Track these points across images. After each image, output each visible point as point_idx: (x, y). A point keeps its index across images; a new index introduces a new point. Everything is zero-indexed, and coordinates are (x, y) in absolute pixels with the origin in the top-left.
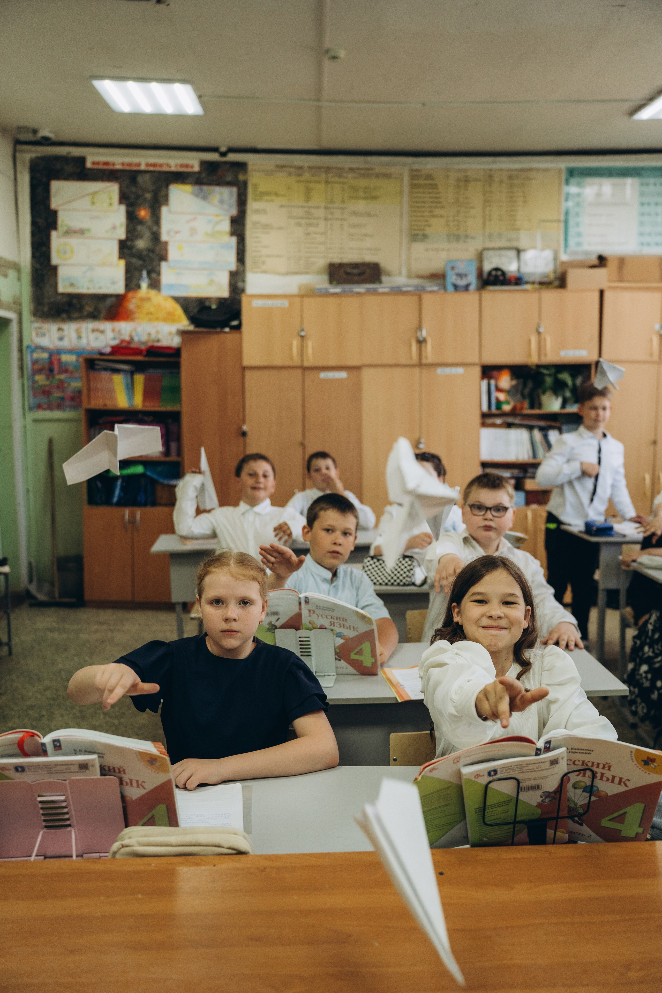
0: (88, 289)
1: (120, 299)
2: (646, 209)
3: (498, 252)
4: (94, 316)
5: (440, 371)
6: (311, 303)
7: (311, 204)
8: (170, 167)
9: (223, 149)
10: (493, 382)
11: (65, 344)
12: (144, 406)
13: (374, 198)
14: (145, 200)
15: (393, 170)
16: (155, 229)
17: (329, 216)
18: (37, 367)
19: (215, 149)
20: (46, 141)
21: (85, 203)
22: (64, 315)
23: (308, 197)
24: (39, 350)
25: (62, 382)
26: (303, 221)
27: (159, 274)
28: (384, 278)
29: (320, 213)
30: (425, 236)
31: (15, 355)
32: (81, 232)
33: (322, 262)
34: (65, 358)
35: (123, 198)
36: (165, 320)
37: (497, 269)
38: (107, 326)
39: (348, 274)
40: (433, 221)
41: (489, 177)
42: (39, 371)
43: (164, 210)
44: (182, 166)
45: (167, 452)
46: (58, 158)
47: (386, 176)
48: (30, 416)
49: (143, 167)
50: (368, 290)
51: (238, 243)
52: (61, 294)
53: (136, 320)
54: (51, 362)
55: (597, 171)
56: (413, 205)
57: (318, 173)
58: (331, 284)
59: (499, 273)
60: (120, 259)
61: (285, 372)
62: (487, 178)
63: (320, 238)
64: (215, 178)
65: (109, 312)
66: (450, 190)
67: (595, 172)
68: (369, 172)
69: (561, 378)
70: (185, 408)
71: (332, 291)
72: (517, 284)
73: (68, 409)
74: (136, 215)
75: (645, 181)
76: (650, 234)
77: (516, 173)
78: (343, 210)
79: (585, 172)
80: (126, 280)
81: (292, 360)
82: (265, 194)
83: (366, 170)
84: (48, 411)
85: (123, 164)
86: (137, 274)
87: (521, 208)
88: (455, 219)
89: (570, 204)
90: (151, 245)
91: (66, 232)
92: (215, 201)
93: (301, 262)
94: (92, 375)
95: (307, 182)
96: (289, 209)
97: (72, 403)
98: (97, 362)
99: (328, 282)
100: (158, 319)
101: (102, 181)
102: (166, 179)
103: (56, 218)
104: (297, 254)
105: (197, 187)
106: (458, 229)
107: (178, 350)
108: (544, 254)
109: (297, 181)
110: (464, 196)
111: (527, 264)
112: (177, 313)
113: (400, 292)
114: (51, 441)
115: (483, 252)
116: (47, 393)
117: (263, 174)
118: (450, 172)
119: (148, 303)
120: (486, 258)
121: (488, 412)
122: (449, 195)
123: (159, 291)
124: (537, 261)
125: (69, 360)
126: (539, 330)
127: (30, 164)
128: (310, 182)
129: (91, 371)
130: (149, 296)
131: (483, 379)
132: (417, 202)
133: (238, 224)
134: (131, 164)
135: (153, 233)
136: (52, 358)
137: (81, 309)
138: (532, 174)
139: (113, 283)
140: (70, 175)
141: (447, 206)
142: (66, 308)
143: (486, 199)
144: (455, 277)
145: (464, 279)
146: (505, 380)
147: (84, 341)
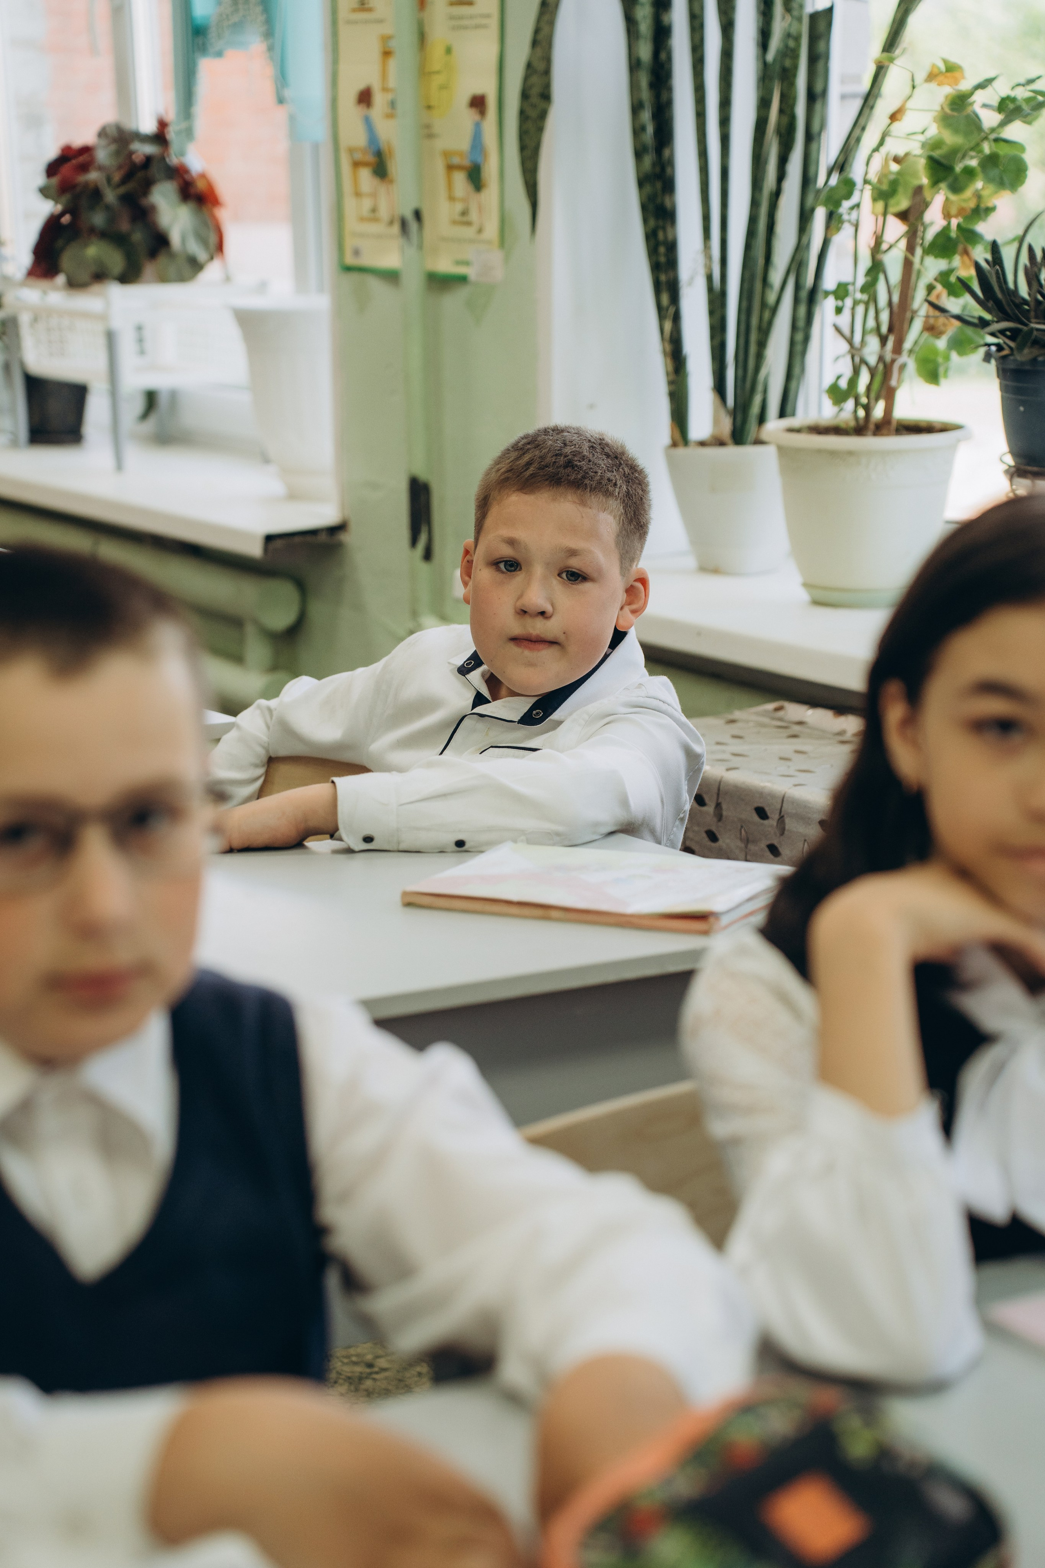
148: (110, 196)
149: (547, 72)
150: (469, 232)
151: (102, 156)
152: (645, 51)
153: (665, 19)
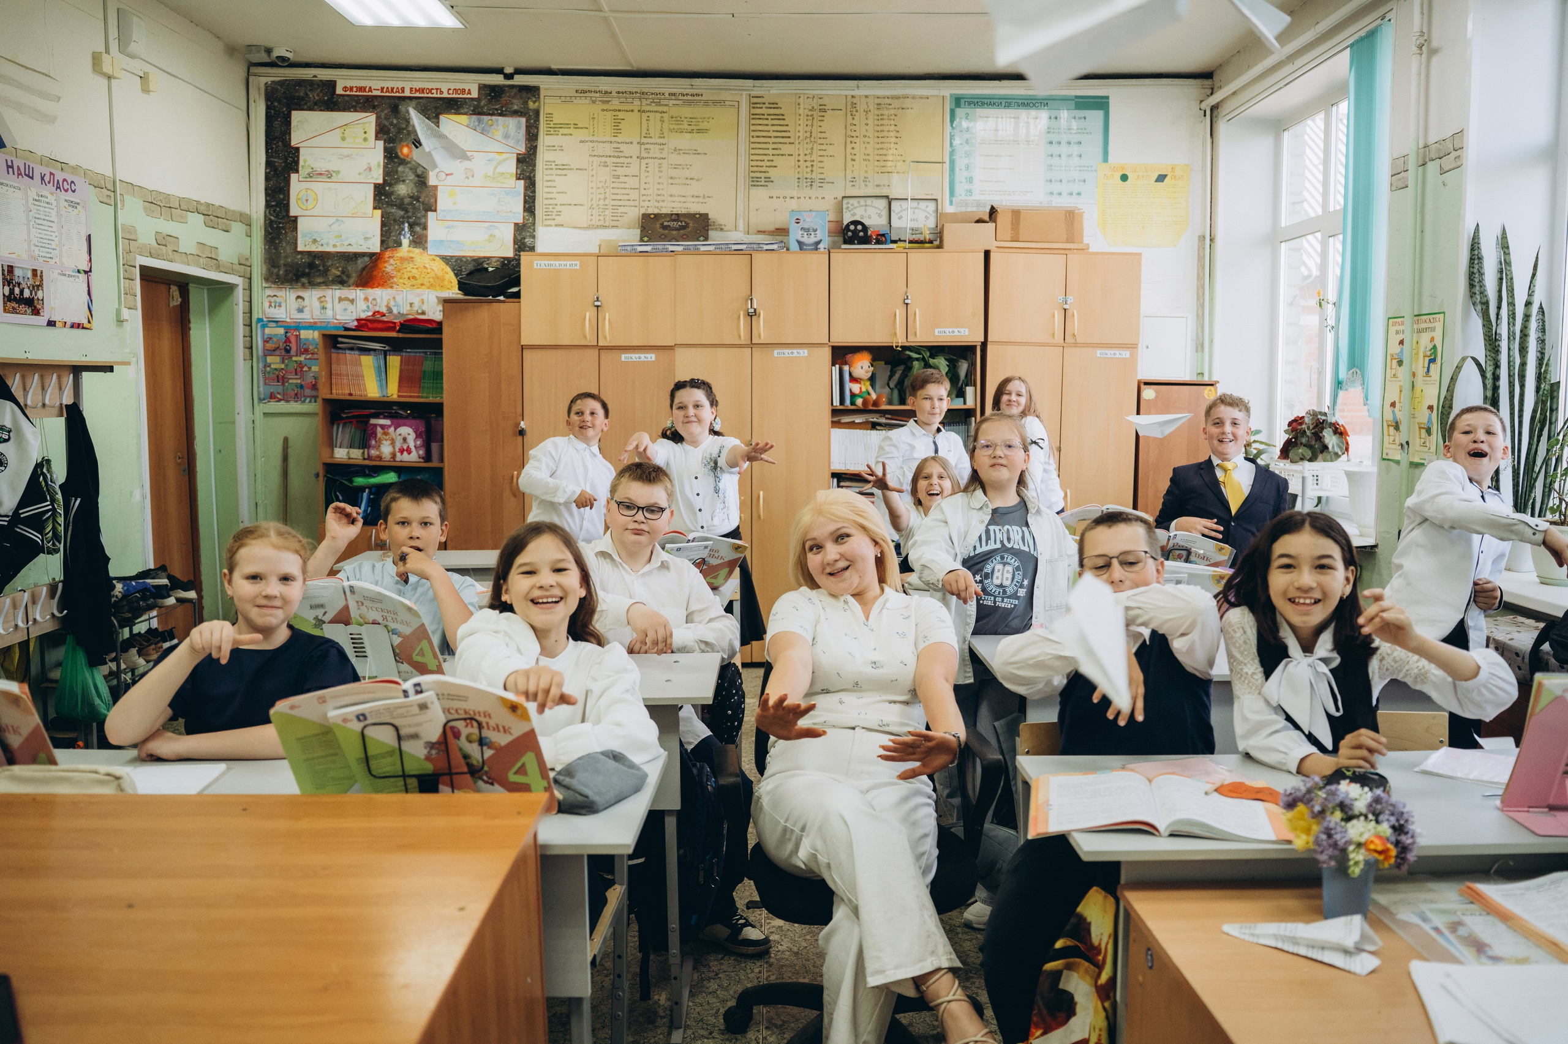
0: (334, 246)
1: (375, 259)
2: (1054, 148)
3: (862, 201)
4: (341, 282)
5: (776, 352)
6: (609, 265)
7: (618, 139)
8: (442, 92)
9: (509, 70)
10: (846, 368)
11: (306, 317)
12: (399, 396)
13: (702, 131)
14: (409, 133)
15: (725, 96)
16: (421, 170)
17: (644, 154)
18: (269, 345)
19: (499, 71)
20: (283, 62)
21: (334, 138)
22: (304, 280)
23: (617, 130)
24: (274, 325)
25: (301, 365)
26: (610, 161)
27: (425, 228)
28: (711, 233)
29: (633, 150)
30: (768, 180)
31: (240, 330)
32: (329, 174)
33: (634, 214)
34: (305, 334)
35: (382, 132)
36: (431, 286)
37: (856, 223)
38: (359, 293)
39: (664, 227)
40: (778, 160)
41: (852, 106)
42: (272, 352)
44: (456, 91)
45: (428, 457)
46: (301, 83)
47: (716, 103)
48: (261, 409)
49: (407, 93)
50: (687, 248)
51: (526, 188)
52: (302, 253)
53: (395, 286)
54: (288, 340)
55: (992, 101)
56: (752, 140)
57: (630, 100)
58: (642, 240)
59: (859, 227)
60: (375, 208)
61: (575, 353)
62: (849, 107)
63: (632, 182)
64: (497, 107)
65: (360, 276)
66: (801, 122)
67: (989, 101)
68: (696, 98)
69: (934, 363)
70: (448, 398)
71: (640, 249)
72: (878, 242)
73: (308, 400)
74: (396, 154)
75: (1054, 113)
76: (1061, 181)
77: (887, 101)
78: (662, 147)
79: (976, 101)
80: (382, 235)
81: (585, 337)
82: (562, 126)
83: (693, 95)
84: (282, 403)
85: (382, 89)
86: (397, 227)
87: (892, 145)
88: (808, 158)
89: (957, 142)
90: (415, 191)
91: (309, 175)
92: (498, 135)
93: (607, 212)
94: (334, 356)
95: (615, 110)
96: (592, 144)
97: (313, 393)
98: (340, 339)
99: (639, 238)
100: (422, 285)
101: (356, 111)
102: (436, 108)
103: (298, 157)
104: (602, 202)
105: (474, 117)
106: (812, 171)
107: (440, 324)
108: (923, 204)
109: (603, 110)
110: (820, 129)
111: (900, 218)
112: (447, 277)
113: (726, 250)
114: (286, 440)
115: (845, 201)
116: (281, 379)
117: (559, 101)
118: (802, 99)
119: (411, 265)
120: (848, 208)
121: (842, 407)
122: (801, 128)
123: (425, 248)
124: (914, 213)
125: (311, 337)
126: (906, 301)
127: (266, 90)
128: (619, 111)
129: (333, 350)
130: (411, 255)
131: (833, 364)
132: (757, 137)
133: (526, 164)
134: (392, 89)
135: (418, 176)
136: (288, 335)
137: (326, 271)
138: (907, 103)
139: (366, 239)
140: (316, 104)
141: (797, 142)
142: (307, 270)
143: (849, 133)
144: (801, 232)
145: (813, 235)
146: (862, 366)
147: (329, 313)
148: (1308, 433)
149: (1452, 400)
150: (1426, 449)
151: (1307, 420)
152: (1489, 394)
153: (1497, 384)
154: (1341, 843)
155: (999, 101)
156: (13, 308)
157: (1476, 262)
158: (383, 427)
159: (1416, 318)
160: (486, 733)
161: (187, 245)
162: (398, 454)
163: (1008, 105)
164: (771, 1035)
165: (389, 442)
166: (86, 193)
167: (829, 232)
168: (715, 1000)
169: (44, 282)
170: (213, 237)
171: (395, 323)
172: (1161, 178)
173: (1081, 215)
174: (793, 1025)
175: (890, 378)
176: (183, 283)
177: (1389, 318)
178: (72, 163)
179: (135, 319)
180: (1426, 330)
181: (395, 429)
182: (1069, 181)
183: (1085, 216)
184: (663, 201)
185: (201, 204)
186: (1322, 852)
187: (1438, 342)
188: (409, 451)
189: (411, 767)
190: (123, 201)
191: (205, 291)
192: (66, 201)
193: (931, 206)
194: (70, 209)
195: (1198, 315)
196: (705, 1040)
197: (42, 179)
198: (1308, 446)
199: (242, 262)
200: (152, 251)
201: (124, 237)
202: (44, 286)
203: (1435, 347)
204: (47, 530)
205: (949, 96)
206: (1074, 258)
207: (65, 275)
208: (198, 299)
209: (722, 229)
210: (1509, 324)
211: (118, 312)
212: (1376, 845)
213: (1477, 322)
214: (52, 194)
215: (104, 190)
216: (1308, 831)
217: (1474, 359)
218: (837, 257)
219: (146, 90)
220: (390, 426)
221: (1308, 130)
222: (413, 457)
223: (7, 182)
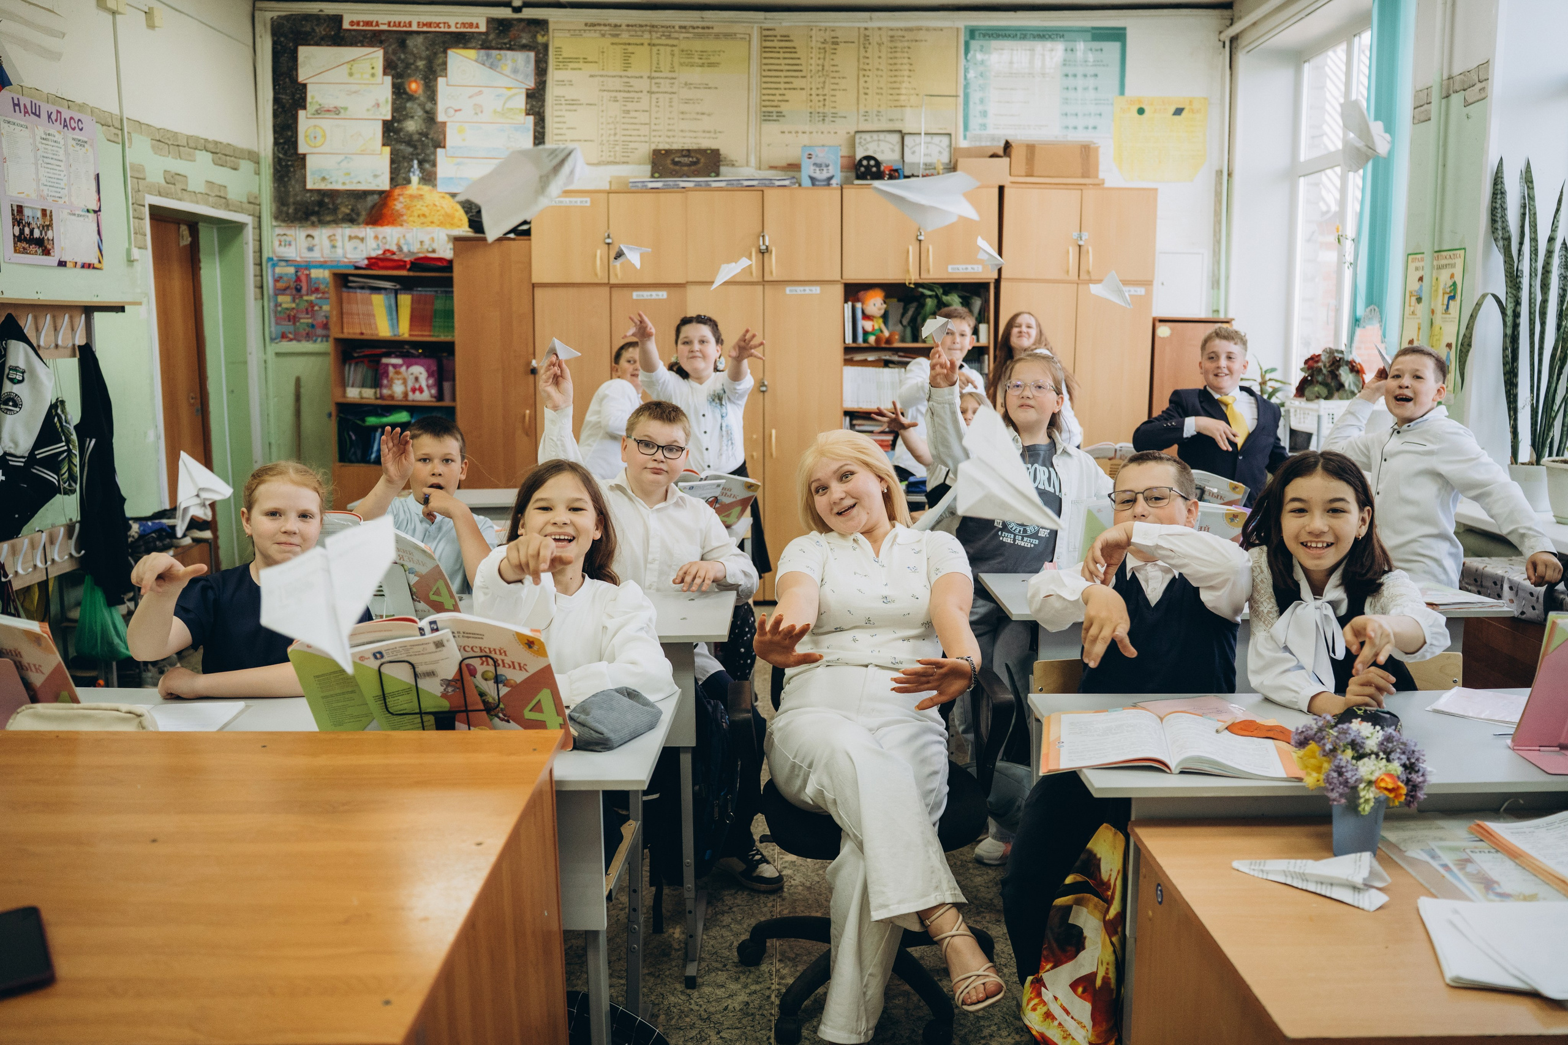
0: (344, 184)
1: (384, 197)
2: (1071, 82)
3: (875, 136)
4: (351, 219)
5: (788, 290)
6: (620, 202)
7: (628, 74)
8: (449, 27)
9: (517, 3)
10: (859, 305)
11: (316, 256)
12: (410, 335)
13: (711, 65)
14: (417, 67)
15: (737, 28)
16: (429, 106)
17: (654, 89)
18: (280, 285)
19: (507, 4)
21: (341, 74)
22: (314, 219)
23: (627, 65)
24: (283, 263)
25: (312, 304)
26: (620, 95)
27: (434, 165)
28: (723, 169)
29: (644, 84)
30: (780, 114)
31: (251, 269)
32: (337, 111)
33: (644, 150)
34: (315, 273)
35: (389, 67)
36: (441, 224)
37: (869, 158)
38: (369, 232)
39: (675, 163)
40: (790, 95)
41: (865, 39)
42: (283, 291)
43: (441, 81)
44: (464, 25)
45: (440, 397)
46: (307, 17)
47: (728, 36)
48: (273, 348)
49: (414, 28)
50: (698, 184)
51: (536, 124)
52: (311, 191)
53: (405, 224)
54: (298, 279)
55: (1007, 33)
56: (764, 74)
57: (640, 33)
58: (652, 176)
59: (872, 163)
60: (384, 145)
61: (586, 291)
62: (862, 39)
63: (643, 118)
64: (506, 41)
65: (370, 214)
66: (813, 55)
67: (1003, 33)
68: (706, 31)
69: (947, 301)
70: (459, 336)
71: (651, 185)
72: (891, 177)
73: (319, 339)
74: (405, 89)
75: (1070, 45)
76: (1077, 115)
77: (900, 33)
78: (673, 81)
79: (990, 32)
80: (391, 173)
81: (596, 275)
82: (572, 60)
83: (703, 28)
84: (294, 342)
85: (389, 23)
86: (406, 164)
87: (906, 79)
88: (820, 92)
89: (971, 74)
90: (423, 127)
91: (317, 112)
92: (507, 70)
93: (617, 148)
94: (345, 295)
95: (625, 44)
96: (602, 79)
97: (324, 332)
98: (351, 278)
99: (649, 174)
100: (432, 222)
101: (363, 46)
102: (444, 42)
103: (305, 93)
104: (612, 138)
105: (483, 52)
106: (824, 105)
107: (450, 262)
108: (937, 139)
109: (613, 44)
110: (832, 63)
111: (913, 153)
112: (457, 214)
113: (737, 186)
114: (298, 380)
115: (858, 136)
116: (293, 319)
117: (568, 35)
118: (814, 32)
119: (421, 203)
120: (860, 143)
121: (854, 345)
122: (812, 62)
123: (435, 186)
124: (927, 148)
125: (321, 276)
126: (920, 238)
127: (272, 25)
128: (629, 44)
129: (344, 289)
130: (421, 192)
131: (846, 301)
132: (769, 70)
133: (536, 99)
134: (400, 23)
135: (427, 112)
136: (299, 274)
137: (335, 210)
138: (921, 35)
139: (376, 176)
140: (322, 39)
141: (809, 75)
142: (316, 209)
143: (861, 66)
144: (812, 168)
145: (825, 171)
146: (875, 303)
147: (339, 252)
148: (1325, 371)
149: (1471, 338)
151: (1323, 358)
152: (1509, 331)
153: (1518, 321)
154: (1352, 781)
155: (1014, 33)
156: (24, 248)
157: (1499, 197)
158: (395, 366)
159: (1436, 254)
160: (501, 670)
161: (196, 184)
162: (410, 394)
163: (1024, 37)
164: (784, 968)
165: (400, 382)
166: (93, 130)
167: (842, 167)
168: (729, 934)
169: (54, 222)
170: (221, 175)
171: (405, 262)
172: (1178, 112)
173: (1097, 149)
174: (805, 958)
175: (903, 315)
176: (192, 222)
177: (1409, 255)
178: (79, 101)
179: (145, 258)
180: (1446, 266)
181: (408, 367)
182: (1085, 115)
183: (1101, 151)
184: (674, 136)
185: (209, 142)
186: (1332, 790)
187: (1458, 279)
188: (421, 390)
189: (428, 705)
190: (130, 139)
191: (215, 231)
192: (74, 139)
193: (945, 140)
194: (78, 148)
195: (1214, 251)
196: (720, 973)
197: (49, 117)
198: (1325, 384)
199: (252, 200)
200: (162, 190)
201: (132, 176)
202: (54, 226)
203: (1454, 284)
204: (63, 472)
205: (963, 27)
206: (1090, 194)
207: (74, 215)
208: (208, 238)
209: (733, 165)
210: (1531, 260)
211: (129, 252)
212: (1387, 783)
213: (1498, 258)
214: (59, 132)
215: (112, 128)
216: (1319, 769)
217: (1494, 296)
218: (850, 193)
219: (151, 26)
220: (401, 366)
221: (1329, 61)
222: (425, 397)
223: (15, 121)
